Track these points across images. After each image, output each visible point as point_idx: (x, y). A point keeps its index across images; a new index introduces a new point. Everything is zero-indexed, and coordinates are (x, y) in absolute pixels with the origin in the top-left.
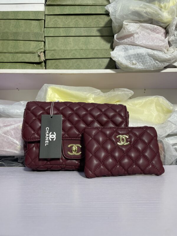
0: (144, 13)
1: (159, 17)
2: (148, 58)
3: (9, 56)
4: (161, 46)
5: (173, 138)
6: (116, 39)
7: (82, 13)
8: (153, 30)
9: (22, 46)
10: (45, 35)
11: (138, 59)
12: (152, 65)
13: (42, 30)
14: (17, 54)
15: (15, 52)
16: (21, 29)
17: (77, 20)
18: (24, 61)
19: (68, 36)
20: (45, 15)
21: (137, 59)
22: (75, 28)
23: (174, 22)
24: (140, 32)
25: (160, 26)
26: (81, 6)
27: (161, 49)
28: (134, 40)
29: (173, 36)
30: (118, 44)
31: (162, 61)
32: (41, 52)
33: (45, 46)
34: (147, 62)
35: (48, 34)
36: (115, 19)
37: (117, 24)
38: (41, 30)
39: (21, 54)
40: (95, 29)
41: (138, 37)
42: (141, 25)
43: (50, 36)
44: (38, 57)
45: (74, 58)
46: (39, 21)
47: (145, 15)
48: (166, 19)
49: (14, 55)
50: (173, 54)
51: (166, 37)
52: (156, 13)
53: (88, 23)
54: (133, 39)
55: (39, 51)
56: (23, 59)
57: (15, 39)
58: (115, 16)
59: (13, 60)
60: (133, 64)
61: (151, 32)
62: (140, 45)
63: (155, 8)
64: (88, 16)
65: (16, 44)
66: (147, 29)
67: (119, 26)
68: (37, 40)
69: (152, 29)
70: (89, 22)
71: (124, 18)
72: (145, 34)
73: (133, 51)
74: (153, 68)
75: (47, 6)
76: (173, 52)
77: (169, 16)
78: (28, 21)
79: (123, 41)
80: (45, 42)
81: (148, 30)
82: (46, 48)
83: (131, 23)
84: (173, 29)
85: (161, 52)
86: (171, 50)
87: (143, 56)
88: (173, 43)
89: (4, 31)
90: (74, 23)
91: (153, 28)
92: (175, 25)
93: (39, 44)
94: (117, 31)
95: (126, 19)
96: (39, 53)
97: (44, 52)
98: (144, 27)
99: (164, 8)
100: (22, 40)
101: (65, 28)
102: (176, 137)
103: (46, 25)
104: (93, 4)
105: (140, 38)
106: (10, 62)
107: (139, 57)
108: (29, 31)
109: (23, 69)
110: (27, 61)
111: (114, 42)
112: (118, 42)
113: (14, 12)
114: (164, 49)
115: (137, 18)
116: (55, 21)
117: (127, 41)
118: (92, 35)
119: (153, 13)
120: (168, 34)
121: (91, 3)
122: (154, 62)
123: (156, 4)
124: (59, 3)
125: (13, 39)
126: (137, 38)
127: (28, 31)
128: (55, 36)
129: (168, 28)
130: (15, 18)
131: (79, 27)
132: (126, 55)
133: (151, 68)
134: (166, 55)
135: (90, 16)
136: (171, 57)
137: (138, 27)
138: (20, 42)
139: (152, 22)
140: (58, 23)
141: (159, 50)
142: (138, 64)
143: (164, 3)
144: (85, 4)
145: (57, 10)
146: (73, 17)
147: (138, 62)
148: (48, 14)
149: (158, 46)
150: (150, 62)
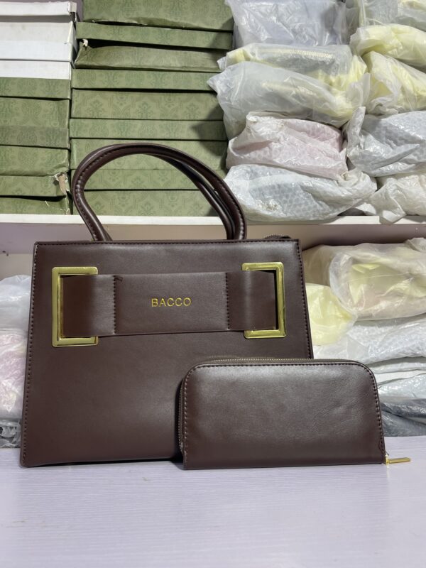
0: (293, 96)
1: (325, 106)
2: (301, 195)
4: (330, 169)
6: (232, 151)
7: (157, 87)
8: (313, 134)
9: (16, 159)
10: (72, 135)
11: (281, 197)
12: (309, 208)
13: (64, 122)
14: (5, 177)
16: (15, 119)
17: (145, 103)
18: (20, 194)
19: (125, 137)
20: (72, 89)
21: (278, 195)
22: (140, 122)
23: (357, 119)
24: (284, 136)
25: (329, 125)
26: (155, 72)
27: (330, 175)
28: (271, 156)
29: (355, 146)
30: (236, 162)
31: (333, 202)
32: (61, 175)
33: (71, 160)
34: (300, 202)
35: (77, 132)
36: (230, 107)
37: (234, 119)
38: (62, 124)
39: (13, 177)
40: (187, 124)
41: (280, 149)
42: (285, 123)
43: (82, 137)
44: (54, 186)
45: (139, 188)
46: (56, 102)
47: (294, 100)
48: (342, 110)
50: (356, 187)
52: (318, 97)
53: (170, 110)
54: (268, 153)
55: (56, 171)
56: (19, 190)
58: (229, 100)
60: (269, 208)
61: (308, 138)
62: (285, 166)
63: (317, 86)
64: (171, 94)
65: (3, 154)
66: (300, 131)
67: (237, 122)
68: (51, 146)
69: (311, 131)
70: (173, 107)
71: (248, 106)
72: (296, 141)
73: (269, 178)
74: (314, 216)
75: (77, 68)
76: (355, 184)
77: (348, 103)
78: (33, 100)
79: (248, 155)
80: (70, 151)
81: (301, 134)
82: (74, 163)
83: (266, 118)
84: (355, 134)
85: (330, 181)
86: (353, 178)
87: (290, 190)
88: (356, 163)
90: (139, 109)
91: (313, 129)
92: (359, 125)
93: (56, 155)
94: (235, 132)
95: (253, 109)
96: (56, 176)
97: (69, 173)
98: (291, 126)
99: (336, 85)
100: (16, 144)
101: (117, 121)
103: (73, 112)
104: (182, 67)
105: (283, 151)
107: (281, 192)
108: (33, 125)
109: (17, 213)
110: (28, 194)
111: (228, 155)
112: (236, 157)
114: (338, 176)
115: (276, 106)
116: (94, 102)
117: (257, 157)
118: (179, 138)
119: (313, 97)
120: (345, 142)
121: (179, 65)
122: (314, 202)
123: (320, 77)
124: (104, 63)
126: (278, 151)
127: (31, 124)
128: (94, 137)
129: (345, 129)
131: (151, 118)
132: (254, 186)
133: (310, 217)
134: (340, 188)
135: (174, 94)
136: (350, 194)
137: (280, 126)
138: (11, 149)
139: (311, 116)
140: (103, 107)
141: (327, 178)
142: (279, 207)
143: (336, 74)
144: (163, 66)
145: (100, 79)
146: (137, 95)
147: (280, 204)
148: (78, 87)
149: (324, 168)
150: (306, 204)
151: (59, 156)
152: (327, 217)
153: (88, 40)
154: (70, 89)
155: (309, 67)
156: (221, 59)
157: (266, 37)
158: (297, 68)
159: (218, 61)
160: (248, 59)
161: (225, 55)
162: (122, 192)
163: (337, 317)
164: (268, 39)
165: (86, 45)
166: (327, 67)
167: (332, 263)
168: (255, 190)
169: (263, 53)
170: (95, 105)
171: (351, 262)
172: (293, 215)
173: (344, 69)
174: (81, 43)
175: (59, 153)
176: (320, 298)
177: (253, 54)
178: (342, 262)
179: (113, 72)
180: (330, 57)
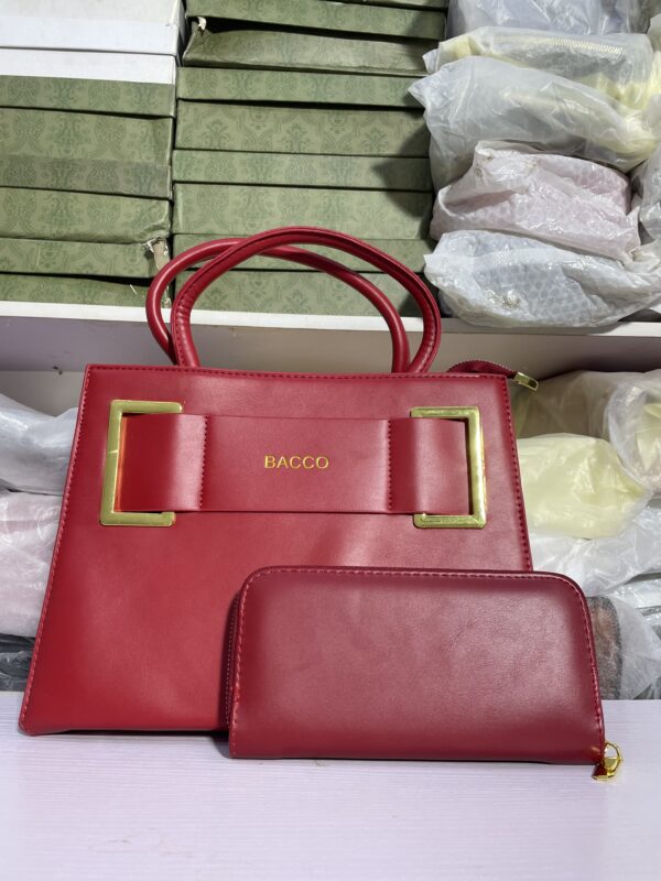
0: (555, 116)
1: (609, 134)
2: (563, 284)
3: (33, 249)
4: (611, 242)
5: (648, 587)
6: (443, 207)
7: (318, 100)
8: (584, 181)
9: (85, 214)
10: (176, 177)
11: (527, 287)
12: (575, 307)
13: (164, 155)
14: (65, 244)
15: (57, 236)
16: (83, 149)
17: (297, 126)
18: (90, 272)
19: (263, 182)
20: (177, 100)
21: (523, 283)
22: (289, 157)
24: (535, 184)
25: (609, 166)
26: (315, 75)
27: (612, 251)
28: (513, 216)
29: (655, 204)
30: (450, 227)
31: (615, 298)
32: (157, 242)
33: (174, 219)
34: (559, 296)
35: (185, 172)
36: (446, 133)
37: (451, 153)
38: (160, 158)
39: (79, 244)
40: (367, 163)
41: (529, 206)
42: (539, 162)
43: (192, 180)
44: (145, 260)
45: (285, 268)
46: (151, 121)
47: (556, 123)
48: (635, 142)
49: (51, 247)
50: (656, 272)
51: (629, 210)
52: (597, 118)
53: (338, 138)
54: (508, 212)
55: (149, 236)
56: (89, 265)
57: (59, 187)
58: (446, 121)
59: (47, 266)
60: (507, 303)
61: (575, 188)
62: (536, 233)
63: (596, 100)
64: (341, 111)
65: (62, 205)
66: (562, 176)
67: (456, 159)
68: (142, 194)
69: (581, 176)
70: (343, 133)
71: (477, 131)
72: (556, 193)
73: (509, 254)
74: (581, 320)
75: (186, 66)
76: (656, 268)
77: (647, 130)
78: (112, 118)
79: (472, 214)
80: (172, 204)
81: (564, 181)
82: (178, 224)
83: (505, 152)
85: (611, 262)
86: (650, 257)
87: (544, 274)
88: (655, 232)
89: (17, 153)
90: (288, 136)
91: (584, 173)
93: (150, 209)
94: (449, 176)
95: (486, 136)
97: (170, 240)
98: (548, 167)
99: (626, 99)
100: (85, 189)
101: (250, 155)
102: (657, 581)
103: (179, 138)
104: (360, 67)
105: (533, 208)
106: (34, 271)
107: (528, 277)
108: (113, 159)
109: (84, 303)
110: (102, 272)
111: (436, 215)
112: (451, 217)
113: (55, 80)
114: (624, 254)
115: (524, 132)
116: (214, 123)
117: (487, 217)
118: (353, 185)
119: (589, 117)
120: (636, 196)
121: (354, 65)
122: (584, 296)
123: (599, 85)
124: (231, 58)
125: (49, 186)
126: (526, 209)
127: (108, 156)
128: (213, 180)
129: (638, 173)
130: (60, 107)
131: (306, 151)
132: (482, 267)
133: (574, 321)
134: (630, 274)
135: (346, 112)
136: (647, 284)
137: (531, 166)
138: (75, 198)
139: (582, 151)
140: (227, 131)
141: (605, 257)
142: (524, 303)
143: (627, 81)
144: (328, 65)
145: (225, 84)
146: (284, 112)
147: (526, 298)
148: (187, 96)
149: (602, 240)
150: (570, 299)
151: (154, 210)
152: (602, 322)
153: (208, 19)
154: (174, 101)
155: (581, 69)
156: (430, 53)
157: (506, 18)
158: (561, 69)
159: (424, 57)
160: (476, 52)
161: (437, 47)
162: (257, 273)
163: (618, 492)
164: (509, 20)
165: (203, 28)
166: (613, 69)
167: (612, 400)
168: (483, 273)
169: (503, 44)
170: (214, 128)
171: (643, 399)
172: (547, 317)
173: (640, 73)
174: (194, 24)
175: (154, 207)
176: (589, 460)
177: (487, 45)
178: (630, 400)
179: (246, 73)
180: (617, 51)
